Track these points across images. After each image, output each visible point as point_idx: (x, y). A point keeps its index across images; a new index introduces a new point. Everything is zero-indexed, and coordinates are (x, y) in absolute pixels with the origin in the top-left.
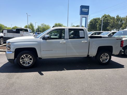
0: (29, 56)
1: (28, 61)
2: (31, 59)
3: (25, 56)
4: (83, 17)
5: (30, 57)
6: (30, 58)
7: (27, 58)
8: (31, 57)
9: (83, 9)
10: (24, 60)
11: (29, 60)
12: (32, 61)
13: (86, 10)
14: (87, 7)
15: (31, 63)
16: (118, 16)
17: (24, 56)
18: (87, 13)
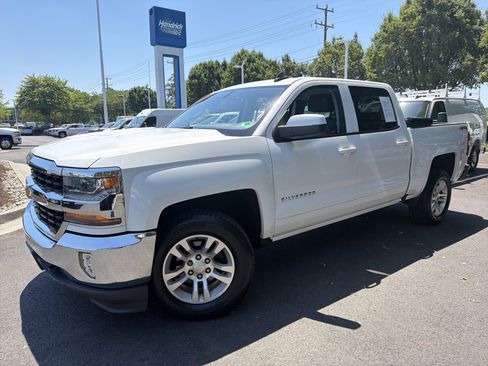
0: (211, 240)
1: (208, 270)
2: (221, 259)
3: (187, 248)
4: (164, 55)
5: (214, 245)
6: (217, 251)
7: (198, 258)
8: (221, 246)
9: (162, 24)
10: (187, 268)
11: (211, 265)
12: (230, 269)
13: (172, 26)
14: (179, 17)
15: (228, 281)
16: (287, 59)
17: (181, 249)
18: (180, 41)
